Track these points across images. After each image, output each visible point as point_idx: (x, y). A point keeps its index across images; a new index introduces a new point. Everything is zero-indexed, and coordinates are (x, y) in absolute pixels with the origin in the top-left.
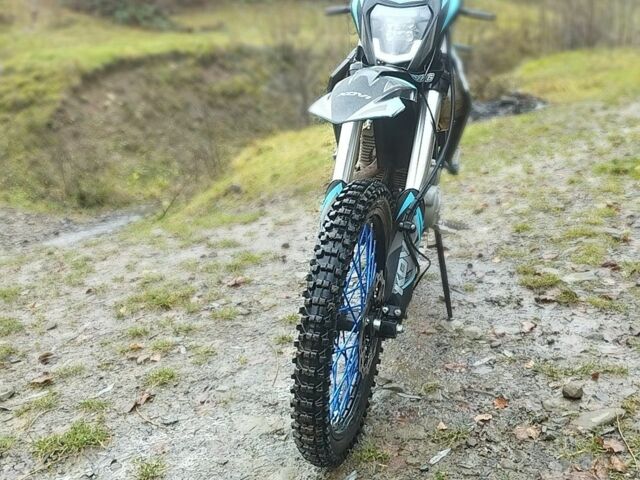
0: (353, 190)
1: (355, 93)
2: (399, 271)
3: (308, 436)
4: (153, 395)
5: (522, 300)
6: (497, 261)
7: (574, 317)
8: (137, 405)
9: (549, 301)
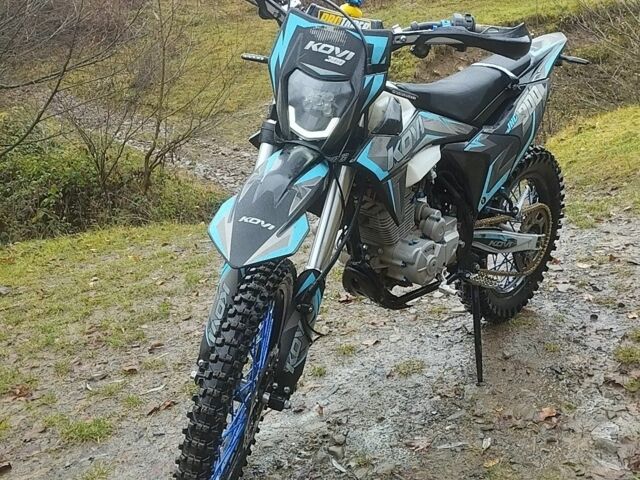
0: (265, 265)
1: (259, 221)
2: (292, 350)
4: (175, 404)
5: (591, 376)
6: (631, 316)
7: (624, 413)
8: (156, 410)
9: (619, 386)
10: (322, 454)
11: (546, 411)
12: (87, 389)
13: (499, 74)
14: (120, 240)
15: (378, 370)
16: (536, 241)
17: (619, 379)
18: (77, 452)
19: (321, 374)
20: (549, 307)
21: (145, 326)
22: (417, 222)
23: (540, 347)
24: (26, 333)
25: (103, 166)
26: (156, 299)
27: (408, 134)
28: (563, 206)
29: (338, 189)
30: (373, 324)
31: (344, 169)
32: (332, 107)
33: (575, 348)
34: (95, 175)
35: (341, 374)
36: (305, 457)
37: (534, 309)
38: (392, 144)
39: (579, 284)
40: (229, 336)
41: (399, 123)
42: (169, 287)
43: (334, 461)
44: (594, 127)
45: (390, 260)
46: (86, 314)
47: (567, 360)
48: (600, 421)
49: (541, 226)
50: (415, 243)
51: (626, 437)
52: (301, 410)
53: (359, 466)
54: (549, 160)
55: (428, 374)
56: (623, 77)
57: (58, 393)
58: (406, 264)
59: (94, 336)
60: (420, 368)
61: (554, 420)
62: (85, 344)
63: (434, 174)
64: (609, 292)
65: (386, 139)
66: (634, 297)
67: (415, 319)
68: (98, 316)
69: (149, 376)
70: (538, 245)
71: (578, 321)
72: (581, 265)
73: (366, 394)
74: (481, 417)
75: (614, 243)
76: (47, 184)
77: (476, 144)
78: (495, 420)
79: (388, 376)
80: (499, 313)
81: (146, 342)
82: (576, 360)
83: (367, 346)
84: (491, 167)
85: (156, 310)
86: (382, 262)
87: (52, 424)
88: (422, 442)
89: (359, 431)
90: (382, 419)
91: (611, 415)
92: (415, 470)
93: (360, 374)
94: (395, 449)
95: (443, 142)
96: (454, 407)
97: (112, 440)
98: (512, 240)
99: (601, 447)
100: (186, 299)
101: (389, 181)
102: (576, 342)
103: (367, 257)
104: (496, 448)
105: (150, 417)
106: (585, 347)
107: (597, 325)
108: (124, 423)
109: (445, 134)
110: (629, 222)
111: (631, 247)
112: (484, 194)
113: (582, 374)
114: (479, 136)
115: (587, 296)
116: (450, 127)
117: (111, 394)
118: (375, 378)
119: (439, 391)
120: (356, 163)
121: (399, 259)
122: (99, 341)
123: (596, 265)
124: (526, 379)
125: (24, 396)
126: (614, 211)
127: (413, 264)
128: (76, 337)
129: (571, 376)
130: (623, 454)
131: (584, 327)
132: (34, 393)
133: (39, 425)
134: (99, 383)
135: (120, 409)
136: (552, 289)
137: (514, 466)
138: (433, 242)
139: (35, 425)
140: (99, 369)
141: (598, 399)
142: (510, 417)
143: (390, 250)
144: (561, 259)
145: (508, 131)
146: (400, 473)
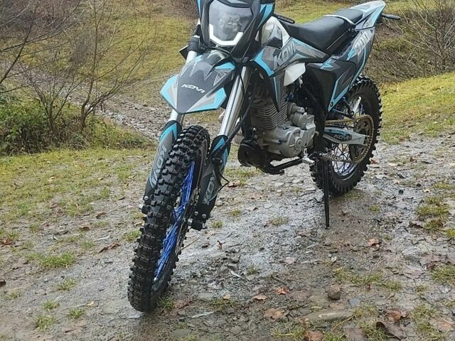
0: (190, 132)
1: (195, 87)
2: (208, 190)
3: (139, 297)
4: (118, 245)
5: (400, 222)
6: (425, 191)
7: (422, 242)
8: (106, 249)
9: (419, 227)
10: (223, 268)
11: (372, 241)
12: (54, 239)
13: (343, 22)
14: (67, 157)
15: (258, 224)
16: (364, 139)
17: (419, 223)
18: (52, 274)
19: (219, 226)
20: (371, 187)
21: (92, 203)
22: (289, 116)
23: (367, 208)
24: (7, 209)
25: (51, 112)
26: (98, 188)
27: (286, 50)
28: (381, 120)
29: (241, 82)
30: (253, 198)
31: (244, 69)
32: (238, 25)
33: (389, 208)
34: (45, 119)
35: (232, 226)
36: (212, 270)
37: (361, 189)
38: (276, 54)
39: (389, 175)
40: (167, 178)
41: (280, 42)
42: (107, 181)
43: (232, 272)
44: (395, 91)
45: (270, 140)
46: (49, 197)
47: (384, 215)
48: (407, 246)
49: (367, 131)
50: (287, 128)
51: (425, 253)
52: (207, 246)
53: (249, 274)
54: (373, 86)
55: (292, 224)
56: (415, 61)
57: (34, 243)
58: (281, 142)
59: (57, 209)
60: (287, 221)
61: (378, 246)
62: (50, 214)
63: (301, 81)
64: (410, 178)
65: (273, 50)
66: (427, 181)
67: (281, 195)
68: (58, 198)
69: (98, 231)
70: (365, 142)
71: (391, 194)
72: (391, 164)
73: (251, 236)
74: (329, 245)
75: (412, 153)
76: (10, 124)
77: (328, 65)
78: (339, 247)
79: (265, 226)
80: (338, 189)
81: (93, 212)
82: (390, 214)
83: (249, 211)
84: (337, 82)
85: (99, 194)
86: (265, 142)
87: (32, 258)
88: (290, 260)
89: (248, 255)
90: (262, 249)
91: (414, 243)
92: (287, 275)
93: (245, 226)
94: (273, 264)
95: (307, 61)
96: (310, 242)
97: (76, 267)
98: (349, 135)
99: (409, 259)
100: (120, 188)
101: (274, 78)
102: (390, 205)
103: (256, 137)
104: (340, 261)
105: (101, 254)
106: (396, 208)
107: (403, 196)
108: (83, 257)
109: (308, 56)
110: (422, 141)
111: (424, 155)
112: (332, 100)
113: (395, 222)
114: (330, 61)
115: (395, 181)
116: (311, 51)
117: (72, 241)
118: (255, 227)
119: (300, 233)
120: (254, 61)
121: (277, 139)
122: (60, 212)
123: (400, 163)
124: (358, 225)
125: (10, 244)
126: (411, 135)
127: (286, 142)
128: (42, 211)
129: (388, 223)
130: (423, 262)
131: (395, 197)
132: (16, 242)
133: (22, 260)
134: (63, 236)
135: (79, 250)
136: (372, 177)
137: (353, 271)
138: (299, 128)
139: (20, 260)
140: (62, 228)
141: (405, 234)
142: (348, 245)
143: (271, 133)
144: (378, 161)
145: (348, 59)
146: (277, 276)
